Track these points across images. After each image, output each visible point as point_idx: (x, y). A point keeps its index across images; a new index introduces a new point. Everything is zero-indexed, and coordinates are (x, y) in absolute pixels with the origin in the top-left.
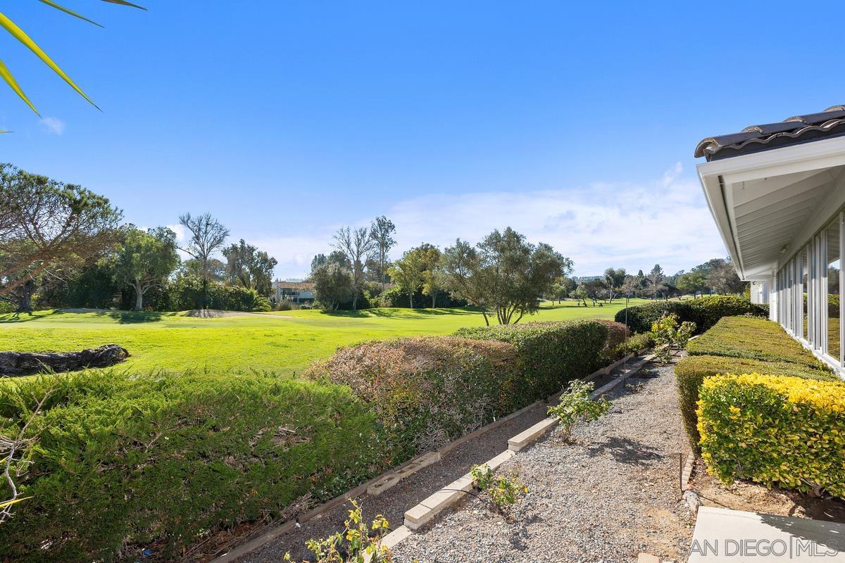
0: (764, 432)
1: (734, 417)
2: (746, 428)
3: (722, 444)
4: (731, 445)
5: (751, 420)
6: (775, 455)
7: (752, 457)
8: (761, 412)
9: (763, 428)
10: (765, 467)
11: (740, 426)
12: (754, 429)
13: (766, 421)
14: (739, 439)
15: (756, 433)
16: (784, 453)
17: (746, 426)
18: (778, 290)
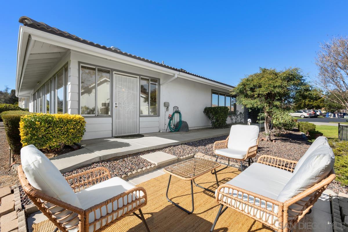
0: (48, 130)
1: (37, 126)
2: (42, 129)
3: (32, 138)
4: (36, 137)
5: (43, 126)
6: (51, 137)
7: (44, 140)
8: (47, 123)
9: (48, 128)
10: (48, 142)
11: (39, 129)
12: (45, 129)
13: (49, 125)
14: (39, 134)
15: (45, 130)
16: (54, 135)
17: (42, 128)
18: (34, 100)
